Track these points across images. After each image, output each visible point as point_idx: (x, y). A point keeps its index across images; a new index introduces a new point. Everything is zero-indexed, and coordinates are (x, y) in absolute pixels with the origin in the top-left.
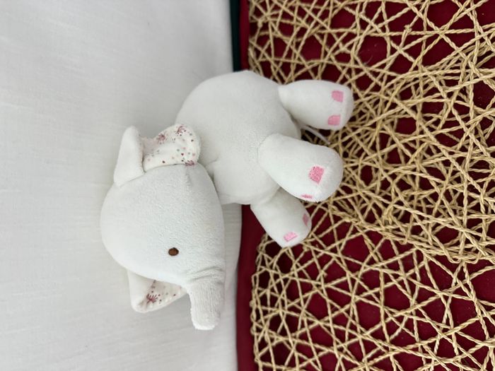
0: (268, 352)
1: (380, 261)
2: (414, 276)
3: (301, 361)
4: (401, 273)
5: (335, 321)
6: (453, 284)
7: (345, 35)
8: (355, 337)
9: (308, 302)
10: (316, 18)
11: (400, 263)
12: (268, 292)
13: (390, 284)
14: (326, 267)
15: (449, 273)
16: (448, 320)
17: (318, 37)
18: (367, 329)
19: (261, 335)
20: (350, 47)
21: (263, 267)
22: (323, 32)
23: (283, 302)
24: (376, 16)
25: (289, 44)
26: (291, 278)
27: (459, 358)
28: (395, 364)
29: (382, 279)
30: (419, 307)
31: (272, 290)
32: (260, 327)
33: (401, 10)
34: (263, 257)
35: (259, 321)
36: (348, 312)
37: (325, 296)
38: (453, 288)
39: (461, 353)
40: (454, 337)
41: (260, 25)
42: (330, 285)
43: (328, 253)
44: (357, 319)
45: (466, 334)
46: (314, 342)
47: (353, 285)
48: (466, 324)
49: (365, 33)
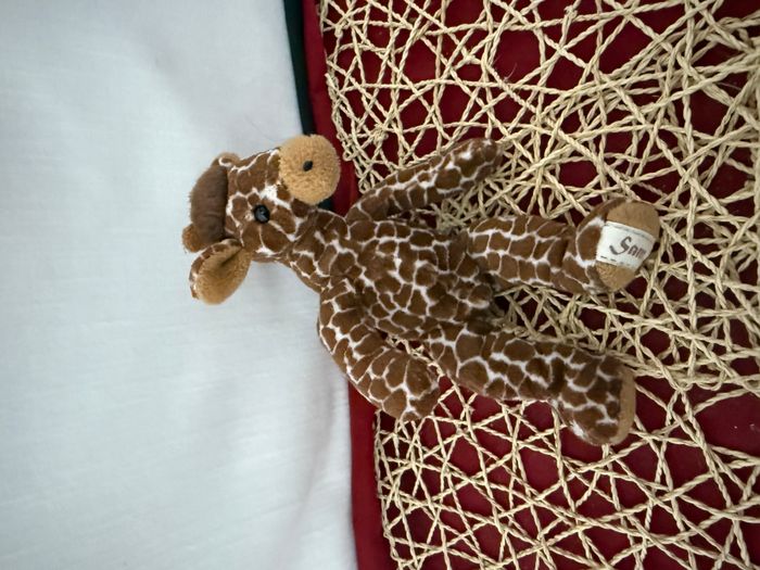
5: (492, 477)
6: (668, 422)
7: (469, 34)
8: (523, 503)
9: (451, 451)
10: (422, 12)
14: (472, 399)
15: (660, 403)
16: (663, 477)
17: (428, 43)
18: (540, 491)
20: (479, 55)
22: (434, 33)
28: (586, 543)
29: (556, 416)
30: (616, 458)
36: (509, 463)
37: (473, 441)
38: (669, 428)
42: (479, 426)
44: (523, 475)
47: (513, 425)
49: (501, 27)
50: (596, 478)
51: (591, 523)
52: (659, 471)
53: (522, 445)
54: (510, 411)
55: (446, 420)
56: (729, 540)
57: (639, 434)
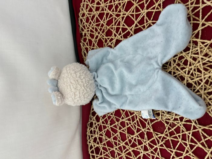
0: (93, 150)
1: (125, 118)
2: (135, 123)
3: (104, 153)
4: (131, 122)
5: (114, 139)
6: (147, 126)
7: (110, 39)
8: (120, 144)
9: (105, 132)
10: (101, 33)
11: (131, 119)
12: (92, 129)
13: (128, 126)
14: (110, 120)
15: (145, 122)
16: (146, 138)
17: (102, 39)
18: (123, 142)
19: (90, 144)
20: (112, 44)
21: (91, 120)
22: (103, 37)
23: (97, 132)
24: (119, 32)
25: (93, 41)
26: (100, 124)
27: (150, 151)
28: (132, 153)
29: (126, 124)
30: (137, 134)
31: (94, 128)
32: (90, 141)
33: (126, 31)
34: (91, 117)
35: (90, 139)
36: (117, 135)
37: (110, 130)
38: (147, 128)
39: (150, 150)
40: (148, 144)
41: (83, 34)
42: (111, 126)
43: (110, 115)
44: (120, 138)
45: (151, 143)
46: (108, 146)
47: (118, 126)
48: (151, 140)
49: (116, 38)
50: (134, 139)
53: (120, 131)
54: (118, 123)
56: (157, 152)
57: (141, 129)
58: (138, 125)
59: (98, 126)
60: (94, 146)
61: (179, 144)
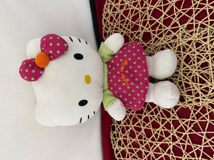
0: (119, 154)
1: (147, 112)
2: (159, 116)
3: (131, 155)
4: (155, 115)
5: (139, 138)
6: (171, 115)
8: (146, 142)
9: (129, 133)
11: (154, 112)
12: (115, 132)
13: (153, 120)
14: (132, 119)
15: (169, 112)
18: (149, 138)
19: (116, 148)
21: (112, 124)
23: (121, 135)
26: (122, 126)
27: (179, 140)
28: (160, 148)
29: (149, 119)
30: (163, 126)
31: (117, 131)
32: (115, 145)
35: (114, 143)
36: (142, 133)
37: (134, 129)
40: (175, 133)
42: (134, 125)
43: (131, 114)
44: (145, 135)
45: (179, 131)
46: (134, 147)
47: (141, 123)
48: (178, 128)
49: (143, 31)
50: (160, 132)
51: (161, 143)
52: (171, 127)
53: (144, 128)
54: (141, 120)
55: (127, 125)
56: (187, 139)
57: (166, 119)
58: (163, 116)
59: (120, 128)
60: (120, 149)
61: (208, 124)
